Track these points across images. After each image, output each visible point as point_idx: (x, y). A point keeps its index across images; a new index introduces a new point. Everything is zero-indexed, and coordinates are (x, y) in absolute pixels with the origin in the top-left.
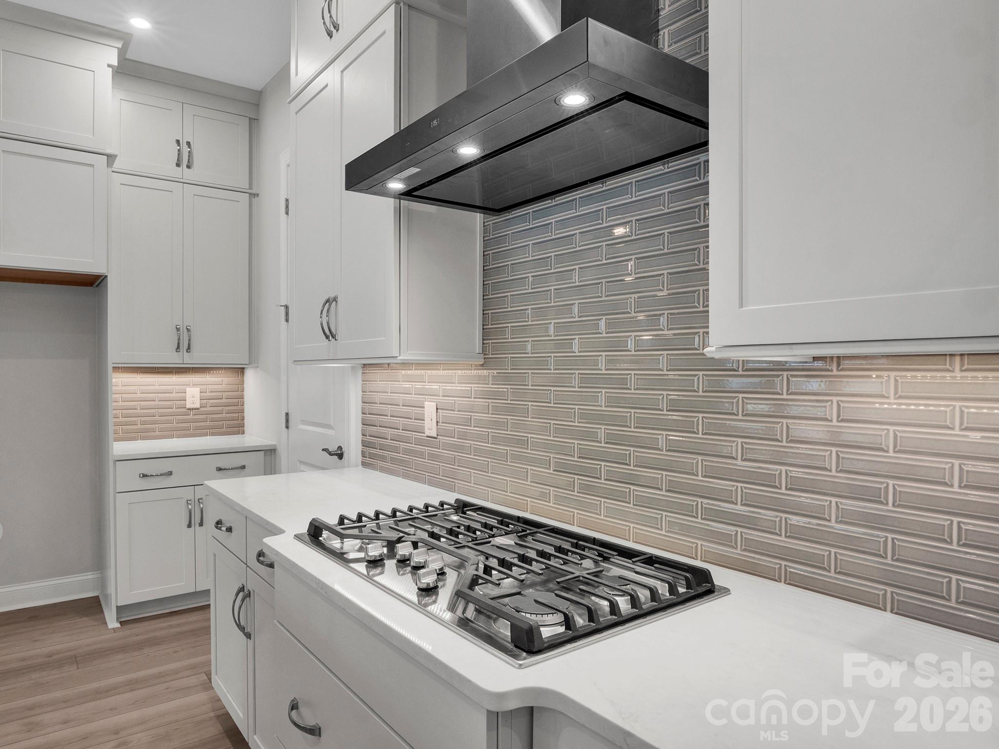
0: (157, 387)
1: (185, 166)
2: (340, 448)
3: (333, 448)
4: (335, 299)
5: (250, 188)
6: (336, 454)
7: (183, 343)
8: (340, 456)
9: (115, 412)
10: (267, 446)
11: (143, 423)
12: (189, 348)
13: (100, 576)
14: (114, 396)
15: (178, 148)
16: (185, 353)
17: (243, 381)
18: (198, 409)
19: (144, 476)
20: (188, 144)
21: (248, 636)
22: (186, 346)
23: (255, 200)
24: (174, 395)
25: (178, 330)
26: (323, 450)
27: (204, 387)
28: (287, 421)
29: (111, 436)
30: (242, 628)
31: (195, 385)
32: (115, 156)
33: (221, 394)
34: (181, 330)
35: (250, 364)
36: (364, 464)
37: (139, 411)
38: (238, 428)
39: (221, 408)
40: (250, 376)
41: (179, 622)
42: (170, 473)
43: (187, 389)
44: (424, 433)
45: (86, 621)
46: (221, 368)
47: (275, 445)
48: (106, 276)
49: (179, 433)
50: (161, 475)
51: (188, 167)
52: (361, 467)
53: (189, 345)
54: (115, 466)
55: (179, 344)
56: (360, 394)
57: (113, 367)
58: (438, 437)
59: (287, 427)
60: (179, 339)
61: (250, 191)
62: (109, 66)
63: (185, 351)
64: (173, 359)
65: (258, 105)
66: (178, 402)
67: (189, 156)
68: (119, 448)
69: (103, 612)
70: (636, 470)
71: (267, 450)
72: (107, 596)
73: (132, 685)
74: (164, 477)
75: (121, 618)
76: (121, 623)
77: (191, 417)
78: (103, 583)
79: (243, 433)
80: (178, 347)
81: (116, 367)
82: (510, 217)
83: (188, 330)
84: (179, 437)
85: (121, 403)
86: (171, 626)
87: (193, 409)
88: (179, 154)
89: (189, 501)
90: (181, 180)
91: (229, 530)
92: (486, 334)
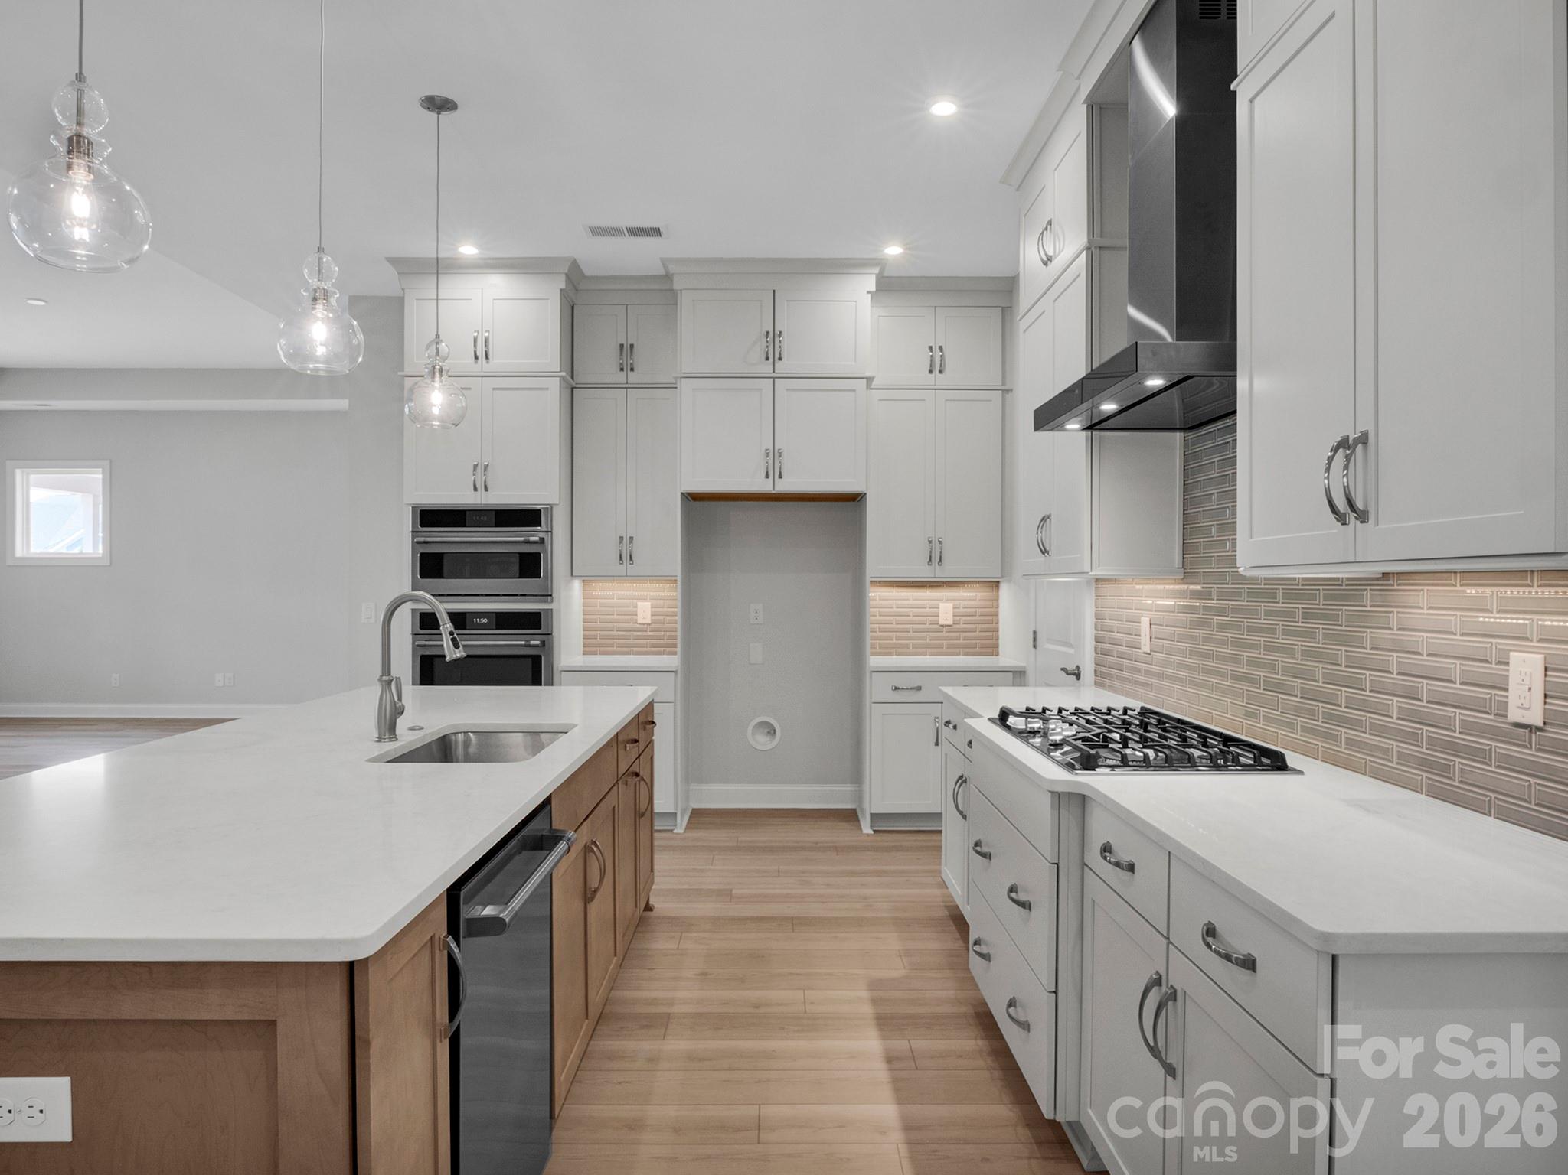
0: (911, 602)
1: (937, 372)
2: (1078, 667)
3: (1071, 667)
4: (1049, 517)
5: (1004, 384)
6: (1074, 674)
7: (936, 557)
8: (1078, 676)
9: (873, 626)
10: (1016, 667)
11: (899, 638)
12: (940, 561)
13: (857, 789)
14: (871, 610)
15: (931, 354)
16: (937, 567)
17: (998, 597)
18: (950, 626)
19: (896, 689)
20: (941, 348)
21: (965, 817)
22: (938, 560)
23: (1008, 396)
24: (927, 610)
25: (930, 542)
26: (1062, 669)
27: (957, 602)
28: (1035, 640)
29: (868, 650)
30: (961, 813)
31: (948, 600)
32: (873, 378)
33: (974, 610)
34: (933, 542)
35: (1002, 577)
36: (1097, 684)
37: (894, 626)
38: (993, 649)
39: (974, 626)
40: (1005, 590)
41: (924, 838)
42: (919, 688)
43: (941, 604)
44: (1140, 649)
45: (844, 825)
46: (975, 582)
47: (1025, 667)
48: (865, 494)
49: (933, 650)
50: (911, 689)
51: (941, 372)
52: (1093, 687)
53: (941, 557)
54: (871, 677)
55: (930, 557)
56: (1094, 609)
57: (871, 582)
58: (1152, 653)
59: (1035, 647)
60: (931, 552)
61: (1003, 388)
62: (868, 292)
63: (937, 564)
64: (925, 573)
65: (1011, 291)
66: (931, 618)
67: (941, 360)
68: (874, 661)
69: (859, 821)
70: (1283, 680)
71: (1016, 672)
72: (862, 810)
73: (880, 873)
74: (914, 691)
75: (874, 827)
76: (874, 831)
77: (943, 634)
78: (859, 797)
79: (997, 654)
80: (930, 560)
81: (874, 581)
82: (1203, 433)
83: (940, 542)
84: (932, 654)
85: (878, 618)
86: (915, 841)
87: (946, 626)
88: (931, 360)
89: (937, 718)
90: (932, 387)
91: (955, 727)
92: (1185, 548)
